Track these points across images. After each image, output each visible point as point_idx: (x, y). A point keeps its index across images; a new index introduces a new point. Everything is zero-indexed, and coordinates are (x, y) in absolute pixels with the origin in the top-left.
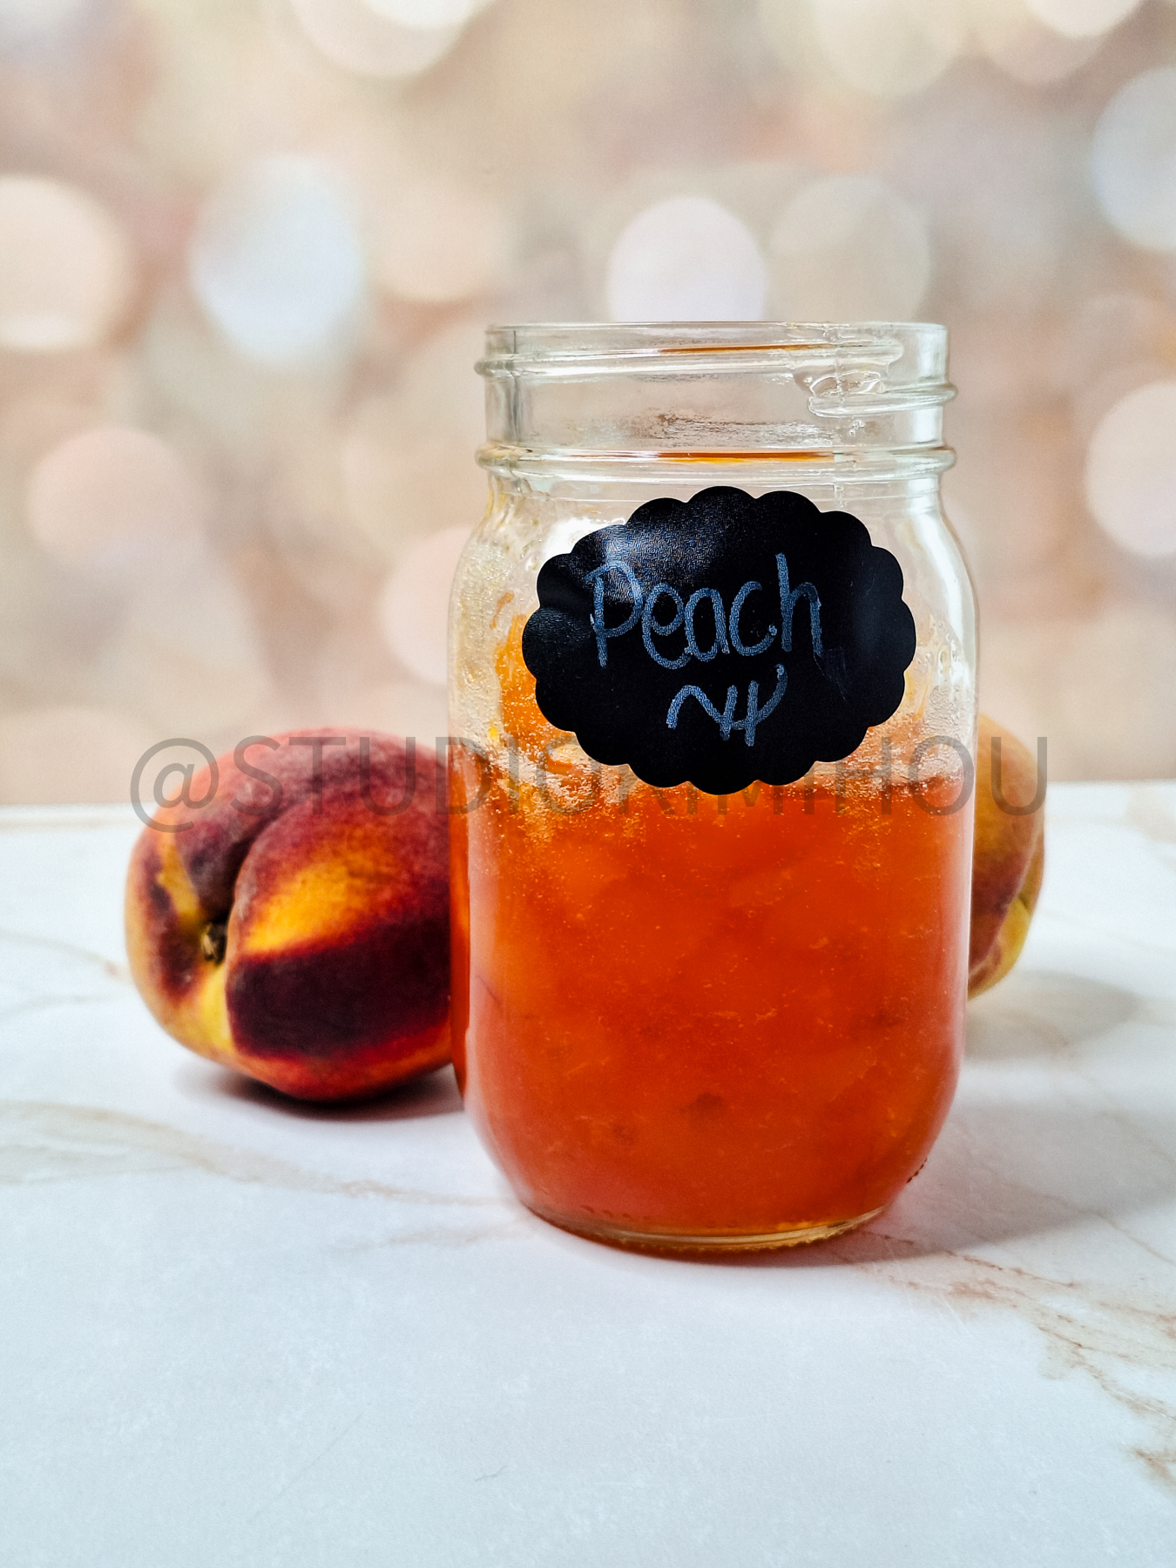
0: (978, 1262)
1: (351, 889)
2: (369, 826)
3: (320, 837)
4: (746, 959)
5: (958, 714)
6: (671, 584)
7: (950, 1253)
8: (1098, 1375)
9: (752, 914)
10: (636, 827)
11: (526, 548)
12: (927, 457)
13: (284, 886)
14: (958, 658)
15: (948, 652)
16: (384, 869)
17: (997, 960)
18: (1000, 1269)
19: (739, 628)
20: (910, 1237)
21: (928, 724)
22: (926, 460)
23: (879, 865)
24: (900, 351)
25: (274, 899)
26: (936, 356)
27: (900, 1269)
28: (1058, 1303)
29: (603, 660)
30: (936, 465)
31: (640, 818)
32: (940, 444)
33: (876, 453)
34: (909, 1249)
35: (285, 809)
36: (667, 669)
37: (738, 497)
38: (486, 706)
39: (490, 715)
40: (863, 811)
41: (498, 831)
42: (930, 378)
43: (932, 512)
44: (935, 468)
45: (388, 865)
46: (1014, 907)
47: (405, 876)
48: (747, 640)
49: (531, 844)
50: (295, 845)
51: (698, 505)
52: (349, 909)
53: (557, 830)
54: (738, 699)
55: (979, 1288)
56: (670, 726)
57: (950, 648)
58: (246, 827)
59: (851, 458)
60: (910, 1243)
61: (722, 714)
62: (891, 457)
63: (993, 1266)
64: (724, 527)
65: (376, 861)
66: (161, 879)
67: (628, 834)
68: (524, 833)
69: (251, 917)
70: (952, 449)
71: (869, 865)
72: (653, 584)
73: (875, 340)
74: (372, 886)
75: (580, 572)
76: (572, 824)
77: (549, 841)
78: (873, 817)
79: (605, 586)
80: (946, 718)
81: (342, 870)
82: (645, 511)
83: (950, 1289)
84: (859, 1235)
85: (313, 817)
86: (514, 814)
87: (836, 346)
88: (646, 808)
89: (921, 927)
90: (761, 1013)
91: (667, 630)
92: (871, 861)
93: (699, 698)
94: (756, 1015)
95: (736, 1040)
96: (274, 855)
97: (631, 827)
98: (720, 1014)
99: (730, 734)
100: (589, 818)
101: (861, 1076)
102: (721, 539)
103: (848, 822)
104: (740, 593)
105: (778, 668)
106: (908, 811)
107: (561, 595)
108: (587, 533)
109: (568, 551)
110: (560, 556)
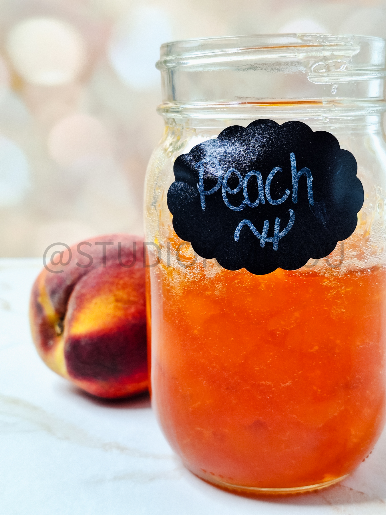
1: (116, 308)
2: (126, 279)
3: (104, 283)
4: (276, 356)
6: (237, 169)
9: (278, 334)
10: (221, 289)
11: (172, 152)
13: (87, 305)
16: (132, 299)
19: (270, 191)
21: (370, 240)
24: (358, 49)
25: (83, 311)
29: (203, 206)
31: (223, 285)
33: (346, 101)
34: (362, 496)
36: (234, 211)
37: (271, 125)
38: (153, 228)
39: (155, 232)
40: (336, 283)
42: (376, 65)
43: (378, 133)
44: (377, 110)
48: (275, 197)
49: (173, 296)
50: (93, 287)
52: (115, 316)
53: (184, 289)
54: (269, 227)
56: (235, 240)
57: (383, 201)
58: (73, 278)
59: (331, 104)
60: (362, 493)
61: (261, 234)
64: (264, 140)
65: (128, 294)
66: (40, 300)
67: (217, 293)
68: (170, 290)
69: (74, 318)
71: (339, 310)
72: (228, 168)
73: (345, 43)
74: (126, 306)
75: (193, 163)
76: (191, 287)
77: (181, 295)
78: (341, 287)
79: (204, 170)
80: (381, 237)
81: (112, 299)
82: (226, 132)
84: (338, 487)
85: (102, 274)
86: (165, 281)
87: (323, 46)
88: (225, 280)
89: (367, 341)
90: (284, 383)
91: (234, 192)
92: (340, 308)
93: (250, 226)
94: (281, 384)
95: (271, 396)
96: (84, 291)
97: (219, 290)
98: (263, 382)
99: (265, 244)
100: (198, 284)
101: (336, 414)
102: (262, 146)
103: (328, 289)
104: (271, 173)
105: (290, 211)
106: (361, 283)
107: (184, 174)
108: (198, 144)
109: (188, 152)
110: (183, 155)
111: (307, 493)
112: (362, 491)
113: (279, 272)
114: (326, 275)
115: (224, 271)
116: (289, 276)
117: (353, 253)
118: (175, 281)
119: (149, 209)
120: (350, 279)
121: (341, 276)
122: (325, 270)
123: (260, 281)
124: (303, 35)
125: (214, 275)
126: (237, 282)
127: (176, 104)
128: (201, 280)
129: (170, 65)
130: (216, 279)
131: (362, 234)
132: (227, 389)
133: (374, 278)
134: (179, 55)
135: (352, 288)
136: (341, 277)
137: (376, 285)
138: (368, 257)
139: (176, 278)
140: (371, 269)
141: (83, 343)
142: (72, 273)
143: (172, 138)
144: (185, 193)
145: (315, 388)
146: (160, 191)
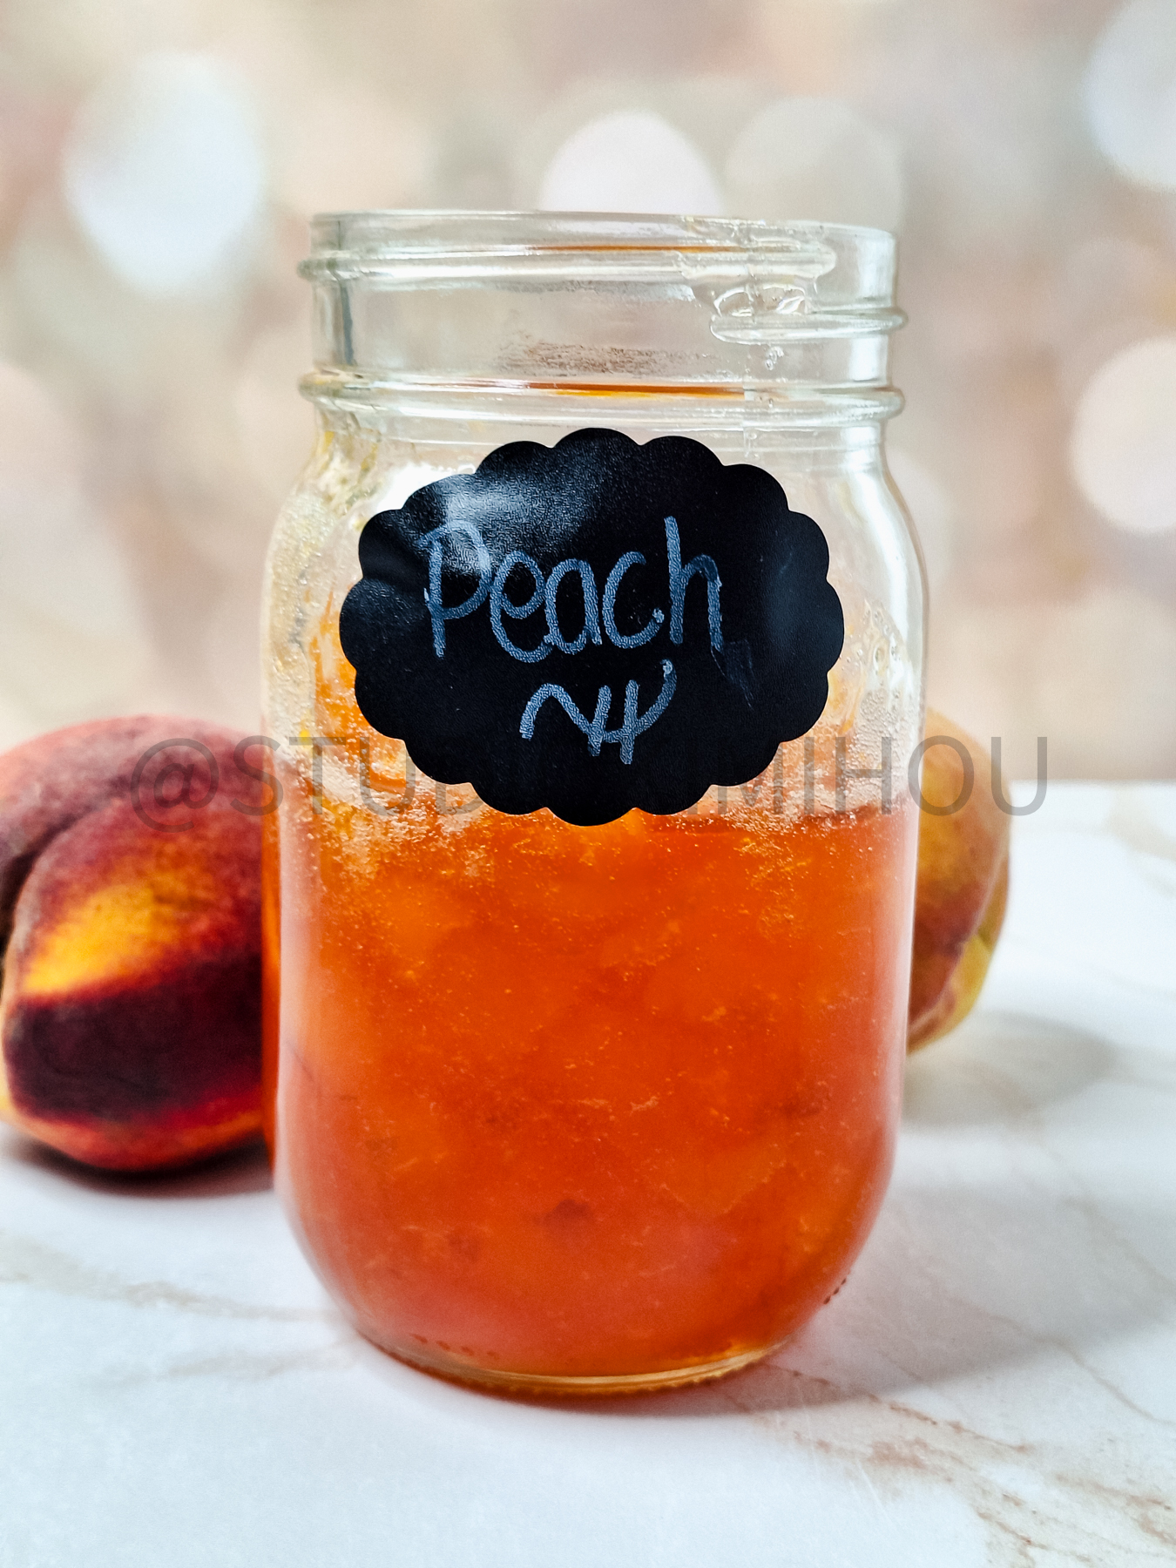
0: (907, 1412)
1: (157, 918)
2: (184, 841)
3: (121, 853)
4: (620, 1033)
5: (898, 726)
6: (530, 553)
7: (873, 1398)
9: (628, 977)
10: (481, 863)
11: (350, 503)
12: (866, 399)
13: (73, 913)
14: (899, 656)
15: (885, 648)
16: (201, 894)
17: (950, 1007)
18: (934, 1423)
19: (615, 612)
20: (824, 1375)
22: (863, 402)
23: (792, 916)
24: (830, 261)
25: (61, 928)
26: (880, 270)
27: (807, 1421)
28: (1006, 1476)
29: (439, 648)
30: (880, 410)
31: (487, 852)
32: (883, 383)
33: (801, 392)
34: (824, 1392)
35: (80, 816)
36: (522, 662)
37: (618, 443)
38: (296, 703)
39: (302, 713)
40: (772, 848)
41: (311, 862)
42: (870, 299)
43: (873, 470)
44: (875, 414)
45: (206, 888)
46: (971, 947)
47: (227, 903)
48: (625, 628)
49: (350, 880)
50: (90, 863)
51: (565, 451)
52: (153, 943)
53: (382, 863)
54: (612, 703)
55: (905, 1452)
56: (524, 736)
57: (888, 642)
58: (30, 838)
59: (766, 397)
60: (824, 1383)
61: (591, 722)
62: (818, 397)
64: (597, 480)
65: (191, 882)
67: (471, 872)
68: (341, 865)
69: (32, 949)
70: (899, 392)
71: (779, 916)
72: (506, 552)
73: (798, 245)
74: (184, 914)
75: (413, 534)
76: (400, 857)
77: (372, 877)
78: (784, 858)
79: (445, 553)
81: (145, 894)
82: (498, 457)
83: (870, 1451)
84: (762, 1371)
85: (116, 827)
86: (329, 840)
87: (747, 250)
88: (494, 839)
89: (845, 994)
90: (638, 1102)
91: (523, 612)
92: (782, 911)
93: (562, 701)
94: (632, 1104)
95: (606, 1135)
96: (63, 874)
97: (475, 863)
98: (586, 1102)
99: (600, 748)
100: (421, 850)
101: (765, 1180)
102: (595, 496)
103: (753, 861)
104: (617, 567)
105: (665, 664)
106: (831, 849)
107: (388, 563)
108: (425, 484)
109: (399, 505)
110: (387, 512)
111: (688, 1388)
113: (633, 820)
114: (749, 827)
115: (492, 816)
116: (656, 829)
118: (358, 842)
119: (281, 652)
120: (807, 836)
121: (786, 829)
122: (745, 813)
123: (584, 839)
124: (699, 219)
125: (463, 827)
126: (525, 844)
127: (360, 377)
128: (428, 840)
129: (345, 274)
130: (468, 839)
131: (838, 724)
132: (492, 1121)
133: (864, 834)
134: (370, 250)
135: (810, 860)
136: (785, 833)
137: (869, 851)
139: (360, 833)
140: (859, 812)
141: (62, 1017)
142: (25, 823)
143: (346, 464)
144: (389, 610)
145: (714, 1112)
146: (317, 606)
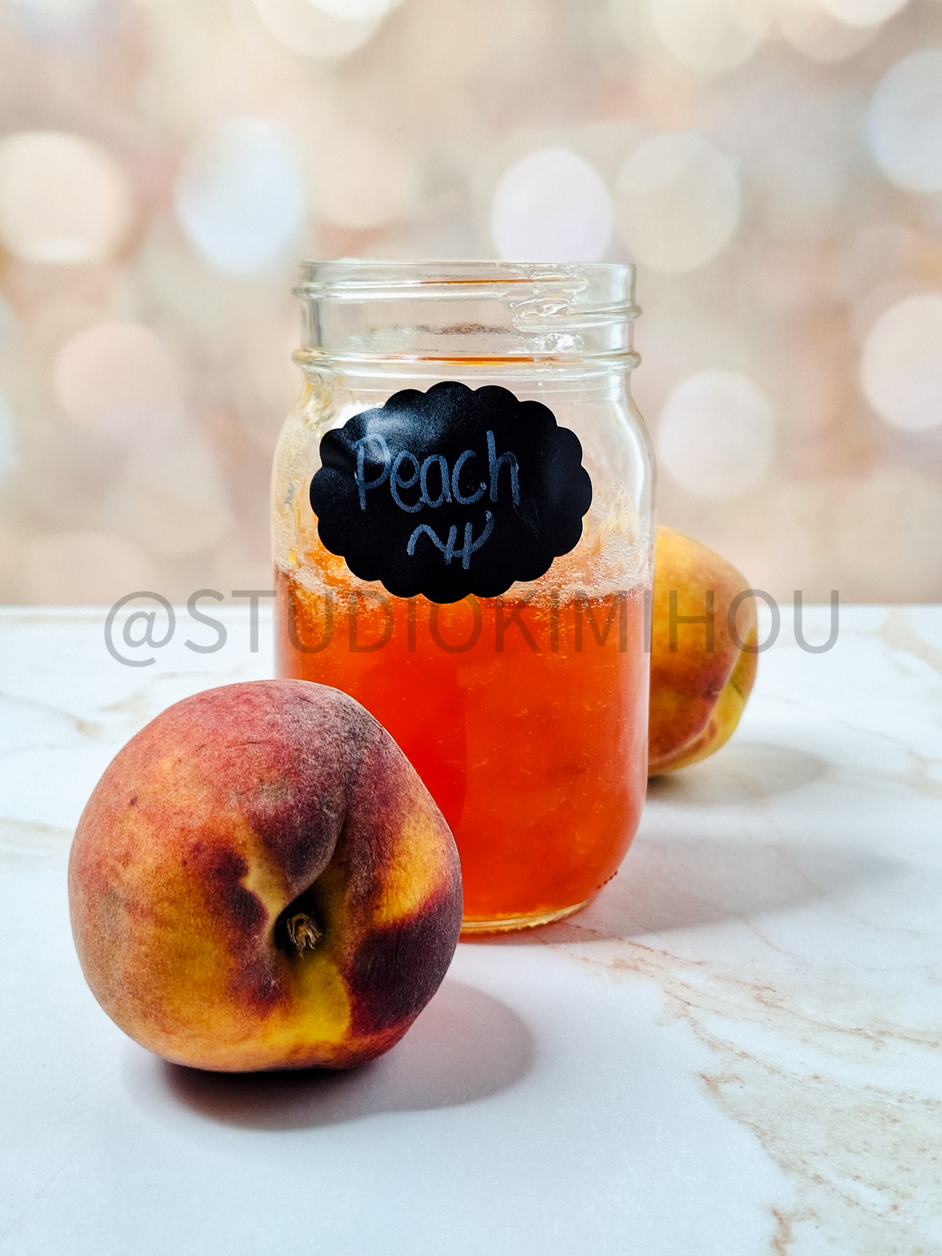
0: (638, 945)
7: (620, 939)
8: (694, 1023)
9: (472, 691)
11: (316, 423)
12: (618, 361)
17: (713, 732)
18: (652, 951)
21: (603, 556)
23: (565, 657)
27: (578, 949)
28: (683, 975)
32: (627, 350)
34: (593, 935)
38: (287, 537)
39: (291, 543)
42: (618, 303)
43: (620, 401)
44: (622, 369)
46: (724, 694)
51: (432, 394)
55: (631, 964)
60: (594, 931)
63: (648, 949)
70: (636, 355)
82: (396, 398)
83: (611, 963)
84: (560, 925)
87: (534, 281)
89: (599, 702)
90: (477, 761)
94: (475, 763)
95: (459, 780)
101: (553, 810)
108: (356, 414)
109: (341, 426)
110: (335, 430)
112: (594, 928)
117: (577, 574)
119: (280, 509)
127: (324, 354)
129: (314, 296)
131: (590, 547)
134: (329, 283)
138: (599, 580)
143: (317, 402)
145: (523, 770)
146: (298, 482)
